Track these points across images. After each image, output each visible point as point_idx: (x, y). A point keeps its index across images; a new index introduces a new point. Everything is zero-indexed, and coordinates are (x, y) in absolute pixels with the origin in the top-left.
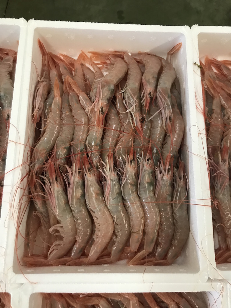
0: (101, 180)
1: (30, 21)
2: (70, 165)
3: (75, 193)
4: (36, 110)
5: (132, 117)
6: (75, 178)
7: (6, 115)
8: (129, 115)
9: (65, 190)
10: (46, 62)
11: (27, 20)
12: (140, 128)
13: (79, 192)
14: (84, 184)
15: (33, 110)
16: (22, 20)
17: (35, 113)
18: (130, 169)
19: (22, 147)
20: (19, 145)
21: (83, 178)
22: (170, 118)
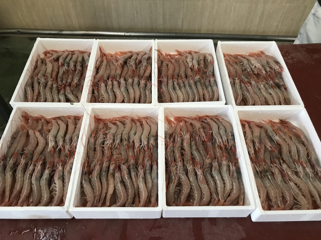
0: (119, 83)
1: (97, 40)
2: (108, 80)
3: (110, 87)
4: (97, 64)
5: (132, 66)
6: (110, 82)
7: (87, 65)
8: (131, 66)
9: (106, 86)
10: (102, 55)
11: (96, 39)
12: (135, 70)
13: (111, 87)
14: (113, 85)
15: (96, 64)
16: (95, 39)
17: (97, 65)
18: (130, 81)
19: (92, 72)
20: (91, 71)
21: (113, 83)
22: (145, 66)
